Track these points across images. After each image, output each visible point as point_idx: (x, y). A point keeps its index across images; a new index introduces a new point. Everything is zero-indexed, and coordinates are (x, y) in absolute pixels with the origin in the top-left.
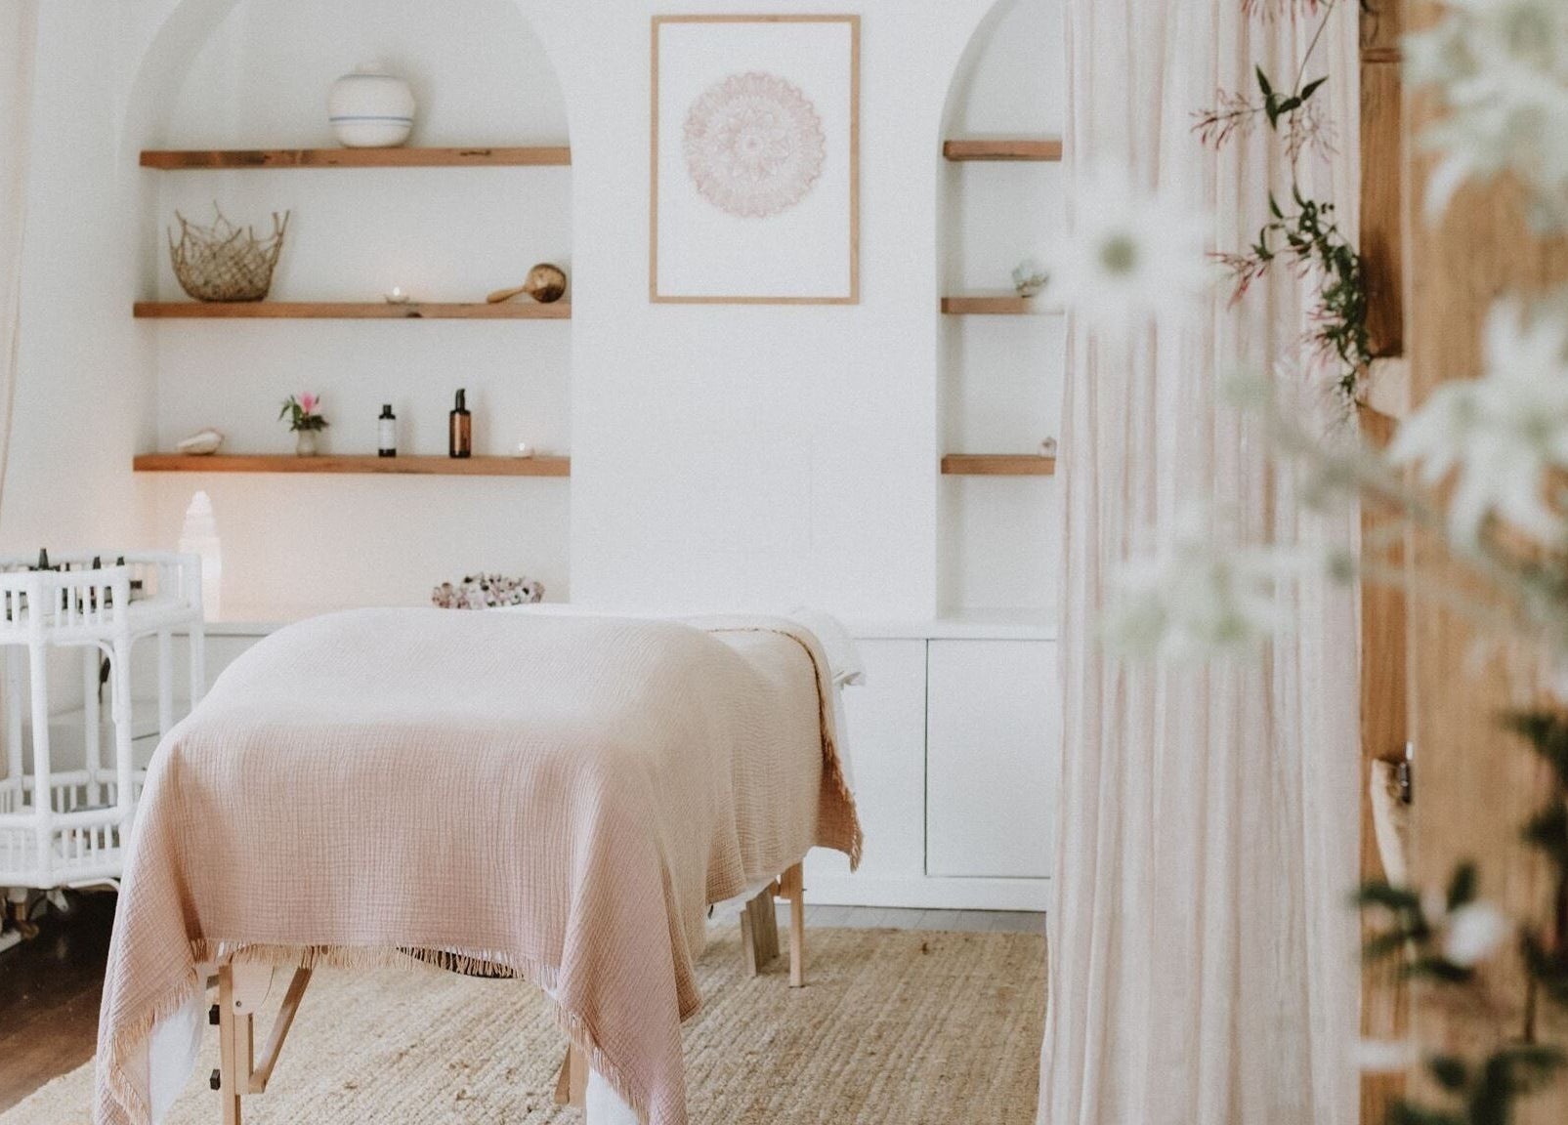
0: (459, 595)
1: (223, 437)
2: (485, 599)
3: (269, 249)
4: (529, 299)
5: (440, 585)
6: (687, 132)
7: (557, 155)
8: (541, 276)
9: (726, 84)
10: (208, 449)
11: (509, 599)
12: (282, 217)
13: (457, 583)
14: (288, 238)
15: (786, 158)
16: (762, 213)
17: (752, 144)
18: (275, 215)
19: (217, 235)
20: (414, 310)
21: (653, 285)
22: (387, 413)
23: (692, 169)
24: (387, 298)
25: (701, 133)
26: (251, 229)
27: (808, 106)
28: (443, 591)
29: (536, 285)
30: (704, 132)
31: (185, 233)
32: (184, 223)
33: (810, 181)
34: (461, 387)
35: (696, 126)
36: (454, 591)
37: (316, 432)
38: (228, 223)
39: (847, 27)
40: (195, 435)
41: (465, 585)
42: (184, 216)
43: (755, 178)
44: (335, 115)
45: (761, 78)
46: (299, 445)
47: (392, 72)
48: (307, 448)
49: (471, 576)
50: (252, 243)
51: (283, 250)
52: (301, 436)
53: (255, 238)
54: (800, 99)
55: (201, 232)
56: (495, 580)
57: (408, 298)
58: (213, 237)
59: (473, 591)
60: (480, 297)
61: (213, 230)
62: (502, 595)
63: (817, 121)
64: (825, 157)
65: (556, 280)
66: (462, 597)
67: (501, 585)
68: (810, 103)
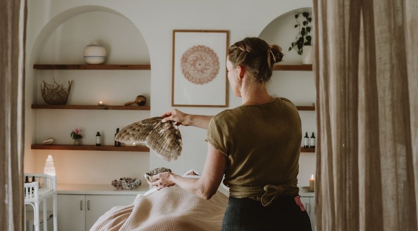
0: (119, 183)
1: (54, 140)
2: (127, 185)
3: (67, 90)
4: (136, 105)
5: (114, 180)
6: (182, 61)
7: (147, 67)
8: (140, 99)
9: (193, 48)
10: (50, 143)
11: (133, 185)
12: (70, 82)
13: (118, 180)
14: (72, 88)
15: (208, 68)
16: (202, 83)
17: (200, 65)
18: (69, 82)
19: (54, 87)
20: (106, 107)
21: (173, 102)
22: (98, 134)
23: (183, 71)
24: (98, 104)
25: (186, 61)
26: (62, 85)
27: (215, 55)
28: (115, 182)
29: (138, 101)
30: (187, 61)
31: (45, 86)
32: (45, 84)
33: (215, 74)
34: (118, 127)
35: (184, 59)
36: (118, 182)
37: (79, 139)
38: (57, 84)
39: (225, 34)
40: (47, 140)
41: (121, 181)
42: (45, 82)
43: (200, 74)
44: (86, 56)
45: (203, 47)
46: (75, 142)
47: (101, 44)
48: (77, 143)
49: (122, 178)
50: (62, 89)
51: (71, 91)
52: (75, 140)
53: (63, 88)
54: (213, 53)
55: (50, 86)
56: (129, 179)
57: (104, 104)
58: (53, 87)
59: (123, 183)
60: (123, 104)
61: (53, 86)
62: (131, 184)
63: (217, 59)
64: (219, 68)
65: (144, 100)
66: (120, 184)
67: (131, 181)
68: (215, 54)
